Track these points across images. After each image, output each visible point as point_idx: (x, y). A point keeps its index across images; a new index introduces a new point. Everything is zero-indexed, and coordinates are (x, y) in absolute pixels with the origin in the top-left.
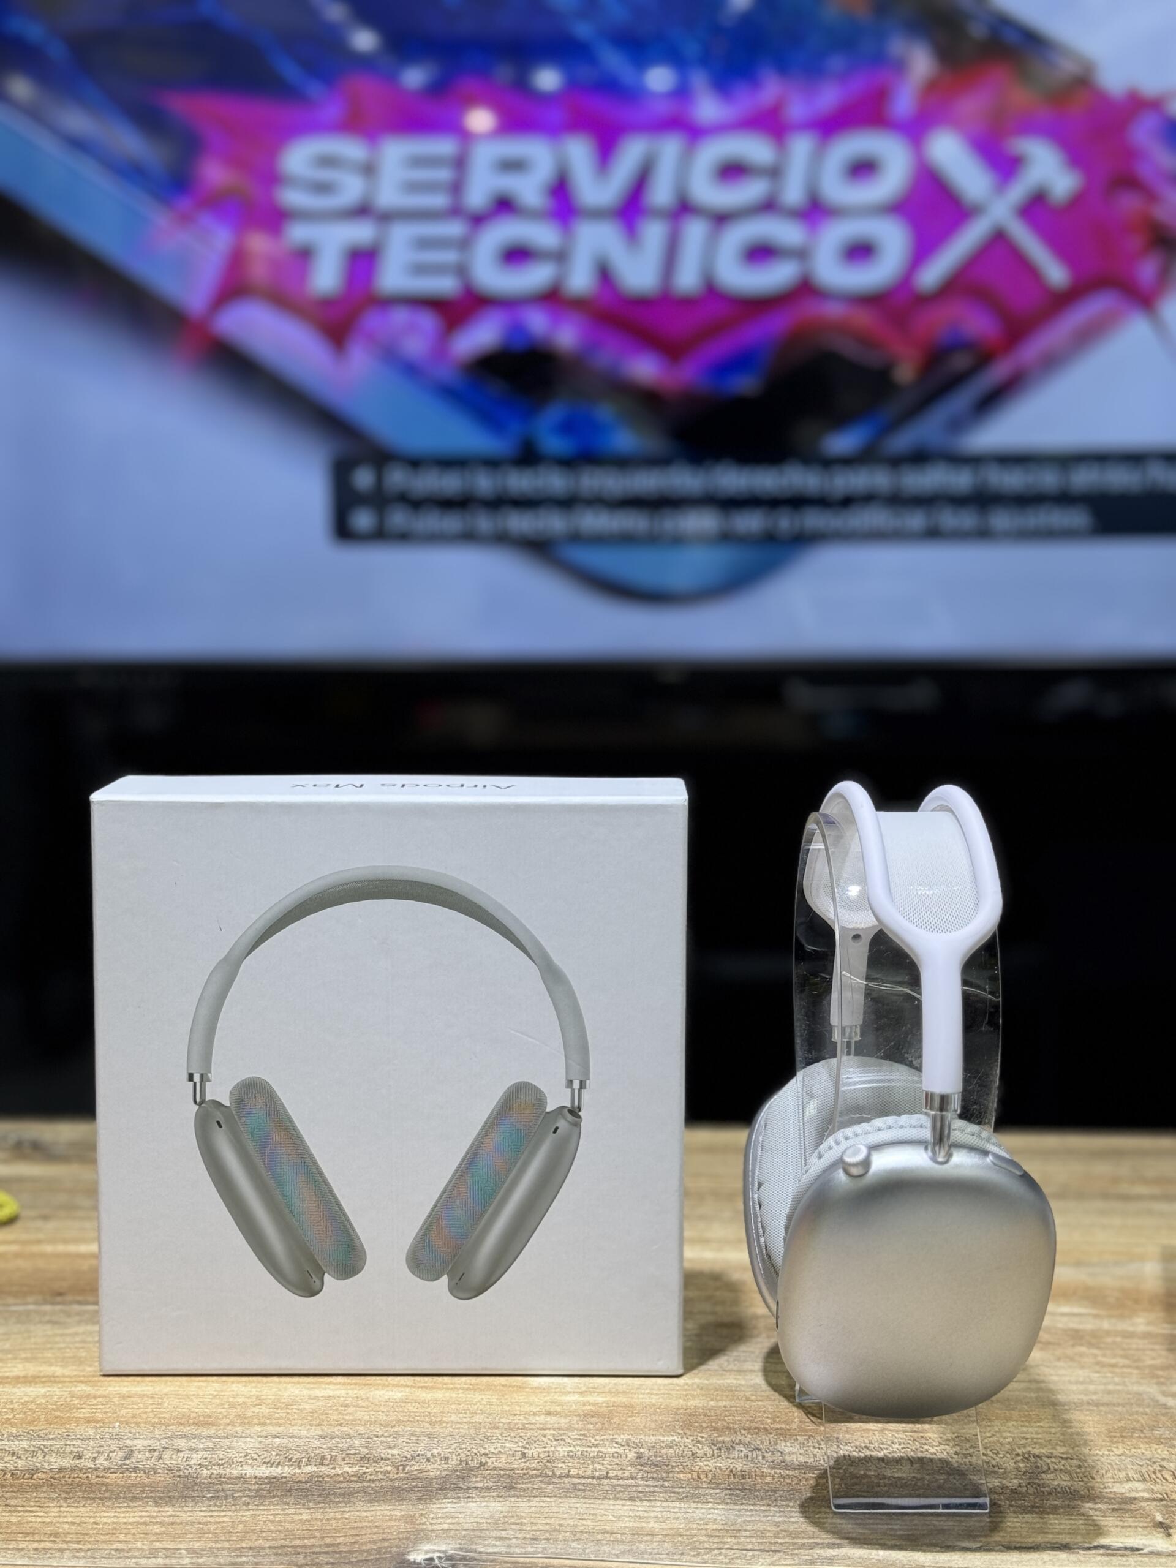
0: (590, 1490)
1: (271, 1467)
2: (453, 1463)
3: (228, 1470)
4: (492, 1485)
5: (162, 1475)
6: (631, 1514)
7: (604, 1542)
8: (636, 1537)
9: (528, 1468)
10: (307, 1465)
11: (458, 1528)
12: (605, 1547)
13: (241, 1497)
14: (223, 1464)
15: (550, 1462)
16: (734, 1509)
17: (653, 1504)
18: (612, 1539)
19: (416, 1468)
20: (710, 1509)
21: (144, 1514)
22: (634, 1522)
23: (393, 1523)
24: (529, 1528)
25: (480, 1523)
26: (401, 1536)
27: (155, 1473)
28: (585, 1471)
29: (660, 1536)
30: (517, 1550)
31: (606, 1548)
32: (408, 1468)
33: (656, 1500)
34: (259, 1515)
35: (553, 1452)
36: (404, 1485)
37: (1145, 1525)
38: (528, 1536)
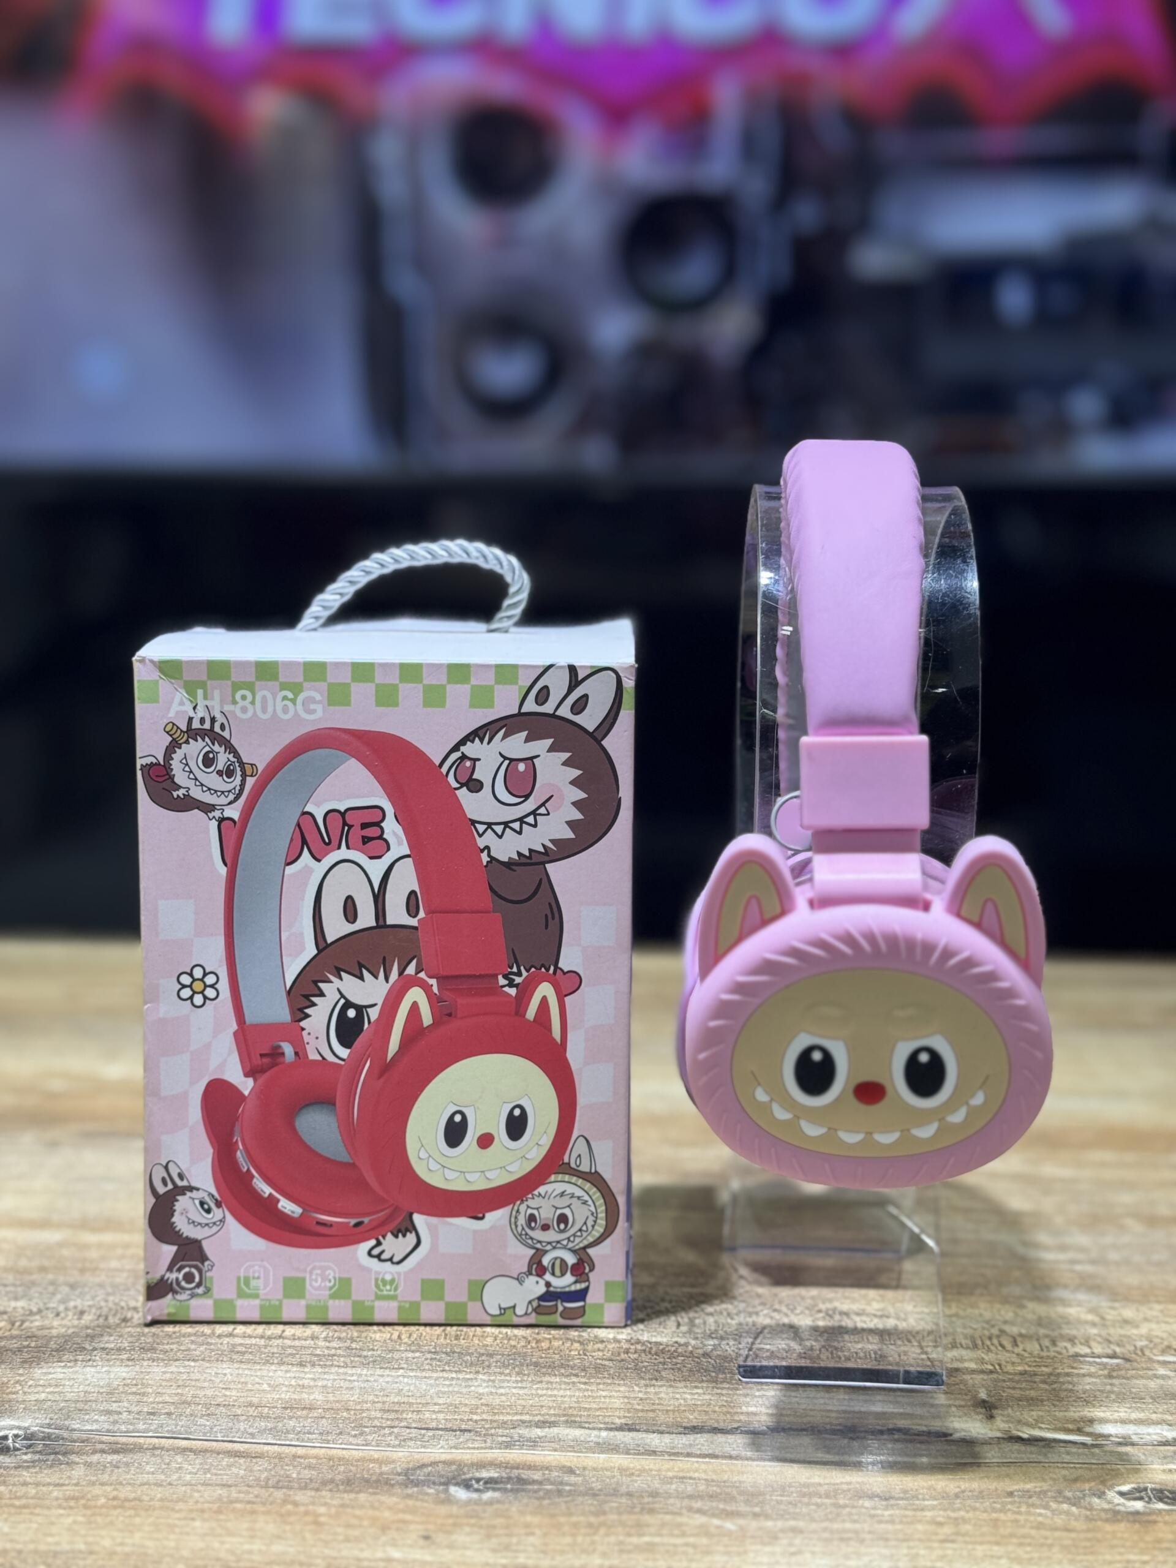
0: (251, 1353)
2: (89, 1318)
4: (126, 1345)
6: (293, 1382)
7: (244, 1417)
8: (289, 1411)
11: (58, 1398)
12: (242, 1424)
16: (430, 1377)
17: (326, 1370)
18: (255, 1414)
19: (37, 1324)
20: (399, 1376)
22: (293, 1392)
24: (151, 1400)
25: (90, 1393)
29: (320, 1411)
30: (124, 1427)
32: (26, 1324)
33: (332, 1365)
36: (14, 1344)
37: (963, 1403)
38: (145, 1410)
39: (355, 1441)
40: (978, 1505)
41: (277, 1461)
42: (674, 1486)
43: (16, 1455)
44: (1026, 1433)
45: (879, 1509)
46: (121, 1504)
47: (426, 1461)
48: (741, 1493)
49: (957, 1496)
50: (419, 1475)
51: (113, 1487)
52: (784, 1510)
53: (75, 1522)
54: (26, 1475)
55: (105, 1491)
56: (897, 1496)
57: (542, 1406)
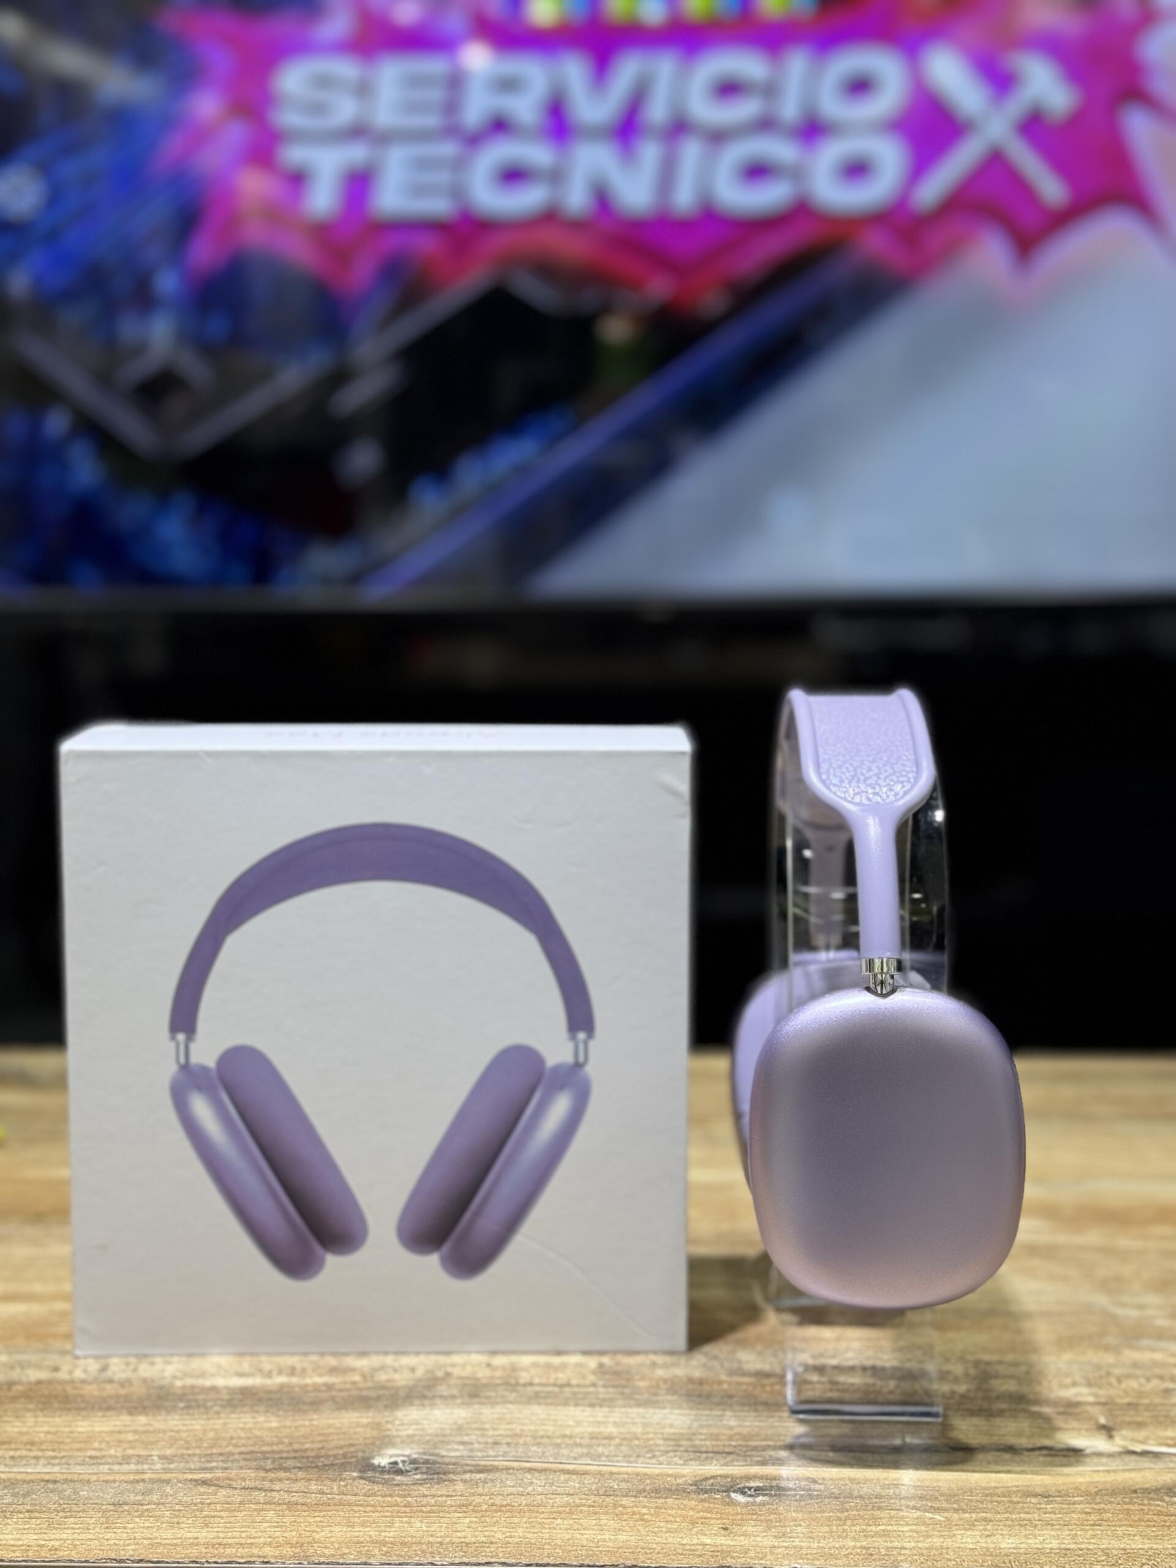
12: (564, 1450)
18: (571, 1443)
37: (1089, 1427)
38: (490, 1440)
39: (648, 1460)
40: (1112, 1500)
41: (599, 1476)
42: (892, 1491)
43: (410, 1476)
44: (1138, 1448)
45: (1043, 1504)
46: (500, 1508)
47: (708, 1475)
48: (942, 1495)
49: (1097, 1494)
50: (706, 1486)
51: (489, 1497)
52: (974, 1506)
53: (471, 1522)
54: (423, 1490)
55: (484, 1500)
56: (1054, 1495)
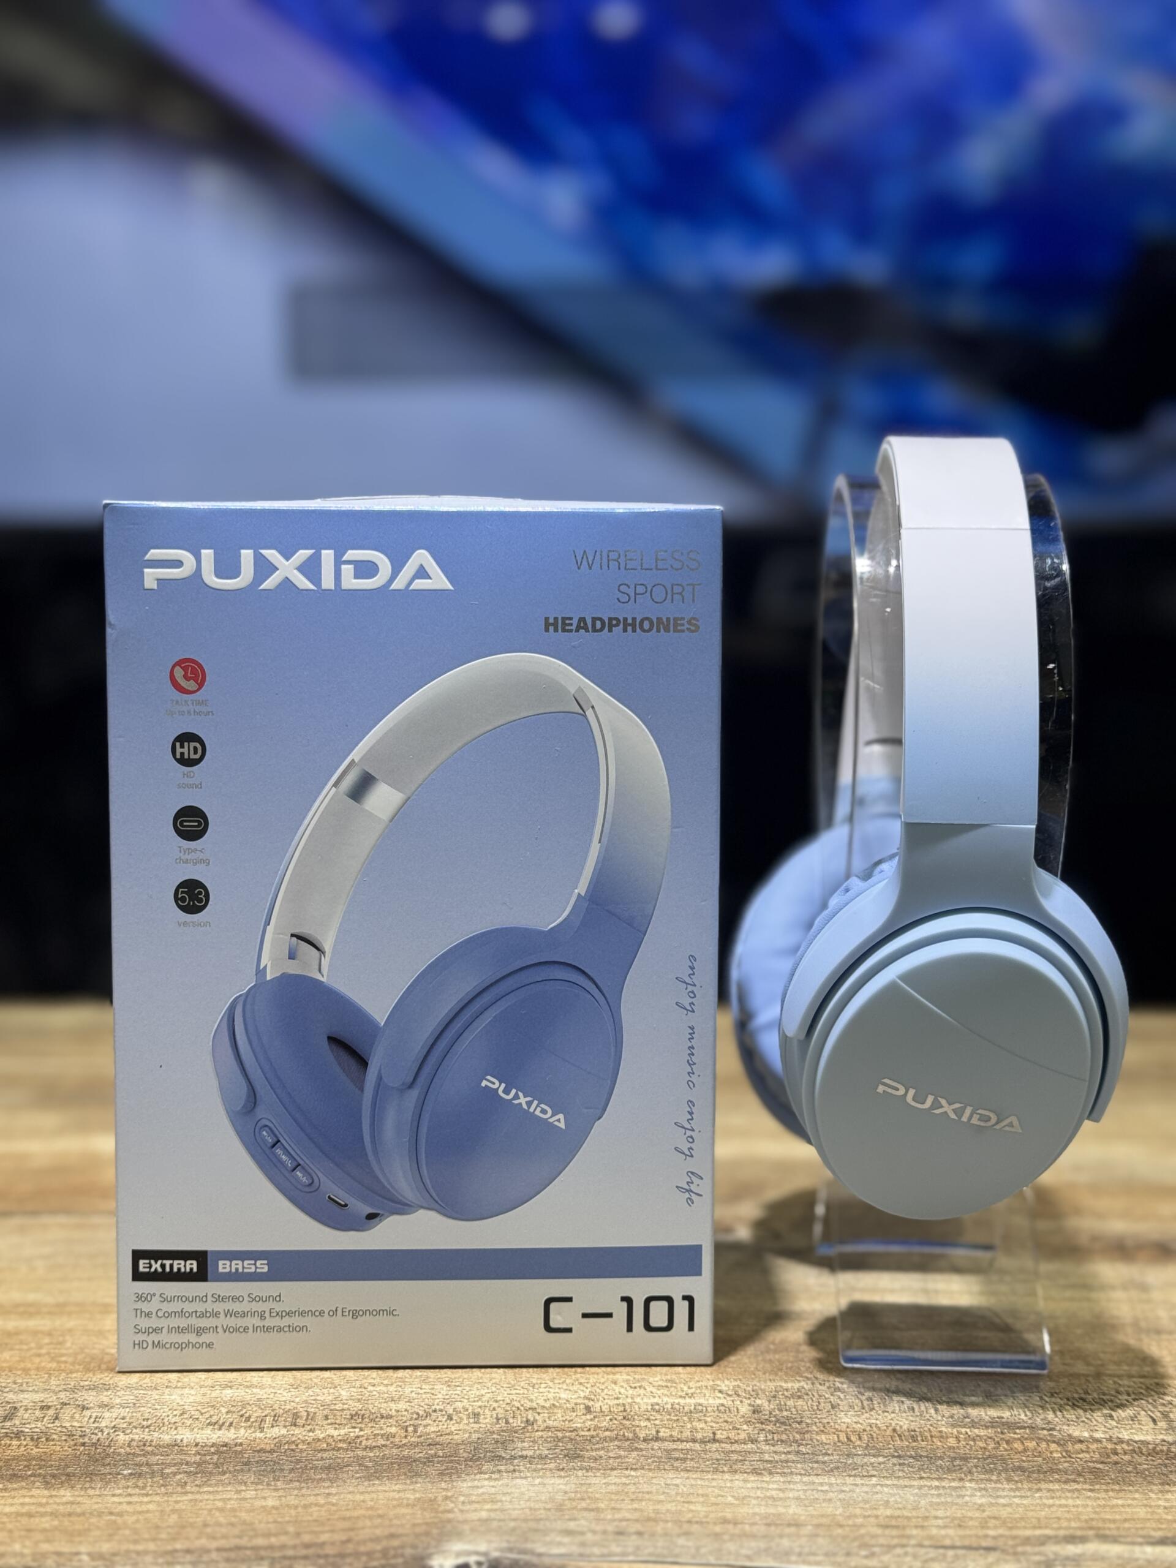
0: (692, 1459)
1: (220, 1429)
2: (487, 1421)
3: (156, 1434)
4: (547, 1452)
5: (58, 1443)
6: (759, 1493)
7: (726, 1537)
8: (774, 1528)
9: (596, 1428)
10: (272, 1426)
11: (502, 1517)
13: (175, 1474)
14: (147, 1427)
15: (628, 1419)
16: (911, 1486)
17: (789, 1479)
19: (433, 1429)
20: (875, 1485)
21: (27, 1500)
22: (767, 1505)
23: (404, 1511)
24: (609, 1517)
25: (535, 1510)
26: (418, 1530)
27: (47, 1440)
28: (682, 1432)
29: (810, 1527)
30: (596, 1550)
31: (731, 1546)
32: (420, 1429)
33: (792, 1473)
34: (201, 1501)
35: (630, 1404)
36: (418, 1453)
57: (1059, 1518)
